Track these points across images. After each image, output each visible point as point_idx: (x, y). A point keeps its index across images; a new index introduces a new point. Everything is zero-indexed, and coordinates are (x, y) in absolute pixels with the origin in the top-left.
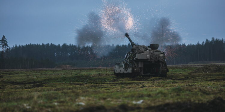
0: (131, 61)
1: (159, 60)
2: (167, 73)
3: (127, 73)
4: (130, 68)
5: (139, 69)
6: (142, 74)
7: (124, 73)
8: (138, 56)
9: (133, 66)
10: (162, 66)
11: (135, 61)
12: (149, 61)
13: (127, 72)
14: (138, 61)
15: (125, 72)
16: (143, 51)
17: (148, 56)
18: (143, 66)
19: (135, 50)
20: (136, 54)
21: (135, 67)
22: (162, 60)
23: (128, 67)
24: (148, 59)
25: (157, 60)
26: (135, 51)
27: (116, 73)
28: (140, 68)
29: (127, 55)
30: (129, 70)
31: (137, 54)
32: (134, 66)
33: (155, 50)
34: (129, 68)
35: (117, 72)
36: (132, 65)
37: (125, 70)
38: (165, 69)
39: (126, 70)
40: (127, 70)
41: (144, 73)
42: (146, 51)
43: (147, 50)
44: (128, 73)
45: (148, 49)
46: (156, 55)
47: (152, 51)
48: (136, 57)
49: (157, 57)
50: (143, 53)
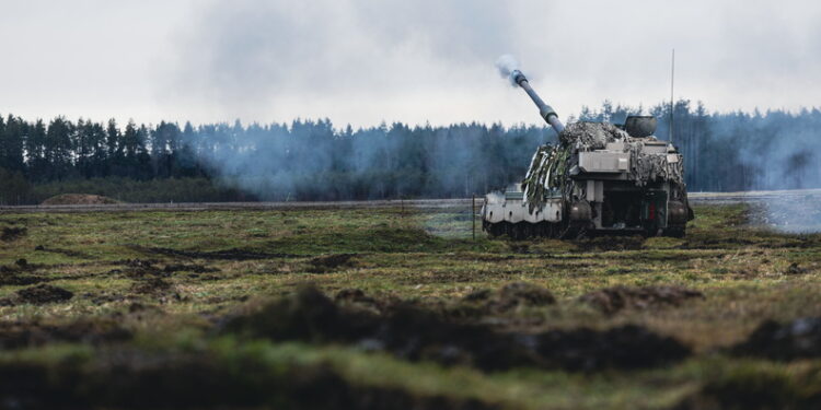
0: (559, 176)
1: (662, 175)
2: (689, 223)
3: (539, 223)
4: (554, 206)
5: (590, 209)
6: (598, 224)
7: (524, 224)
8: (587, 161)
9: (568, 198)
10: (672, 198)
11: (573, 177)
12: (623, 177)
13: (540, 218)
14: (584, 177)
15: (532, 219)
16: (604, 142)
17: (621, 160)
18: (601, 198)
19: (574, 138)
20: (577, 152)
21: (574, 201)
22: (672, 177)
23: (545, 200)
24: (621, 172)
25: (654, 176)
26: (574, 141)
27: (489, 223)
28: (593, 204)
29: (541, 156)
30: (551, 212)
31: (581, 154)
32: (571, 194)
33: (645, 140)
34: (548, 205)
35: (495, 219)
36: (563, 192)
37: (531, 212)
38: (681, 210)
39: (536, 210)
40: (541, 210)
41: (603, 225)
42: (612, 140)
43: (617, 140)
44: (544, 221)
45: (619, 137)
46: (651, 158)
47: (634, 144)
48: (578, 163)
49: (653, 166)
50: (603, 148)
